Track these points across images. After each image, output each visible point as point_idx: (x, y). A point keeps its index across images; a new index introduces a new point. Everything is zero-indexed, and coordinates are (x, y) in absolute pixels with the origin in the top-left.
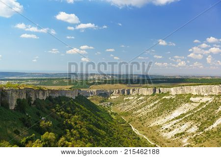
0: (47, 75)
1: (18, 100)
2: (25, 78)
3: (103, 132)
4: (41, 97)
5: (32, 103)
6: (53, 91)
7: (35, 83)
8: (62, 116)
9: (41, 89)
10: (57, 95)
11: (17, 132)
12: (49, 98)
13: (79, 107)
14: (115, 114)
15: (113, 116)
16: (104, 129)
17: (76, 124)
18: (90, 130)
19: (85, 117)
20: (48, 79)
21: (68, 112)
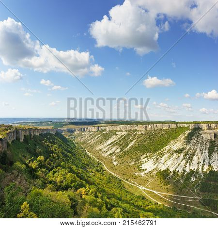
0: (39, 119)
1: (25, 136)
2: (28, 122)
3: (70, 155)
4: (37, 134)
5: (32, 137)
6: (43, 130)
7: (33, 124)
8: (48, 145)
9: (36, 129)
10: (45, 132)
11: (24, 156)
12: (41, 134)
13: (57, 140)
14: (77, 143)
15: (76, 145)
16: (71, 153)
17: (55, 150)
18: (63, 153)
19: (60, 145)
20: (41, 122)
21: (51, 143)
